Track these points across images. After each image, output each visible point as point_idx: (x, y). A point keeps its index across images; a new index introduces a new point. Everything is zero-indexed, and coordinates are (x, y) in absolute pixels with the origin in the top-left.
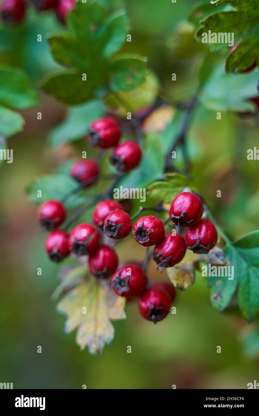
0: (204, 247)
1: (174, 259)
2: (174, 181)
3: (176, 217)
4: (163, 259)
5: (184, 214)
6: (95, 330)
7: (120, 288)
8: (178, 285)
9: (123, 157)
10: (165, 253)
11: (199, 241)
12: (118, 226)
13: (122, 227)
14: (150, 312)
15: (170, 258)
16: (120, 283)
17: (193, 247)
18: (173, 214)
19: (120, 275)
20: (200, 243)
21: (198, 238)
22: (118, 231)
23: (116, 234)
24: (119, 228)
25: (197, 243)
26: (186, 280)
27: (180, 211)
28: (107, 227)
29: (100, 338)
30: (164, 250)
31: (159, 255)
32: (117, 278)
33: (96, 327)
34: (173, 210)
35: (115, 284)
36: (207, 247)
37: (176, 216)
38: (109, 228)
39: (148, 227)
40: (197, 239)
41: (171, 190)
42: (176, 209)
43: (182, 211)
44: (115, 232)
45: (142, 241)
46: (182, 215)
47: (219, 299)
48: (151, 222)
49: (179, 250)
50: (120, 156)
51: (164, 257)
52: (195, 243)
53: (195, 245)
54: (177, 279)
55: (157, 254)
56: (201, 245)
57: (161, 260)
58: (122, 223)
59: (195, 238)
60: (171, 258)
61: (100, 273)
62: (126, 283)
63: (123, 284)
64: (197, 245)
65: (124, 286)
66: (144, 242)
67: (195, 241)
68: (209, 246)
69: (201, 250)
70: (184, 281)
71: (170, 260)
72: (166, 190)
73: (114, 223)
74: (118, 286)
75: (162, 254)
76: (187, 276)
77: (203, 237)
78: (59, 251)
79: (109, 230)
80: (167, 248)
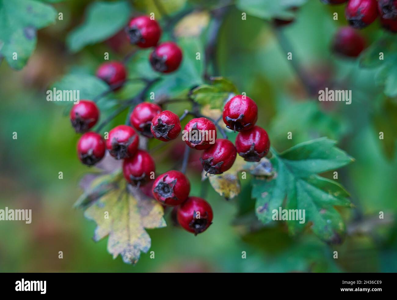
0: (258, 154)
1: (225, 165)
2: (220, 85)
3: (233, 120)
4: (215, 164)
5: (243, 116)
6: (129, 240)
7: (164, 194)
8: (223, 193)
9: (165, 58)
10: (216, 158)
11: (253, 147)
12: (169, 126)
13: (173, 128)
14: (193, 221)
15: (221, 164)
16: (163, 189)
17: (246, 153)
18: (229, 116)
19: (164, 179)
20: (255, 149)
21: (253, 144)
22: (169, 132)
23: (166, 135)
24: (170, 129)
25: (251, 149)
26: (232, 190)
27: (237, 113)
28: (157, 127)
29: (135, 247)
30: (216, 154)
31: (210, 160)
32: (161, 183)
33: (129, 236)
34: (229, 113)
35: (158, 190)
36: (261, 154)
37: (233, 118)
38: (158, 128)
39: (203, 128)
40: (251, 145)
41: (216, 95)
42: (233, 111)
43: (240, 114)
44: (165, 133)
45: (194, 144)
46: (239, 118)
47: (265, 211)
48: (205, 124)
49: (231, 156)
50: (162, 56)
51: (215, 162)
52: (249, 149)
53: (248, 152)
54: (223, 189)
55: (207, 159)
56: (255, 152)
57: (212, 165)
58: (174, 123)
59: (250, 144)
60: (223, 163)
61: (138, 178)
62: (171, 189)
63: (166, 190)
64: (251, 151)
65: (169, 192)
66: (197, 144)
67: (249, 147)
68: (263, 153)
69: (253, 158)
70: (230, 190)
71: (221, 165)
72: (212, 94)
73: (165, 123)
74: (161, 192)
75: (214, 159)
76: (232, 186)
77: (258, 143)
78: (94, 153)
79: (159, 130)
80: (219, 153)
